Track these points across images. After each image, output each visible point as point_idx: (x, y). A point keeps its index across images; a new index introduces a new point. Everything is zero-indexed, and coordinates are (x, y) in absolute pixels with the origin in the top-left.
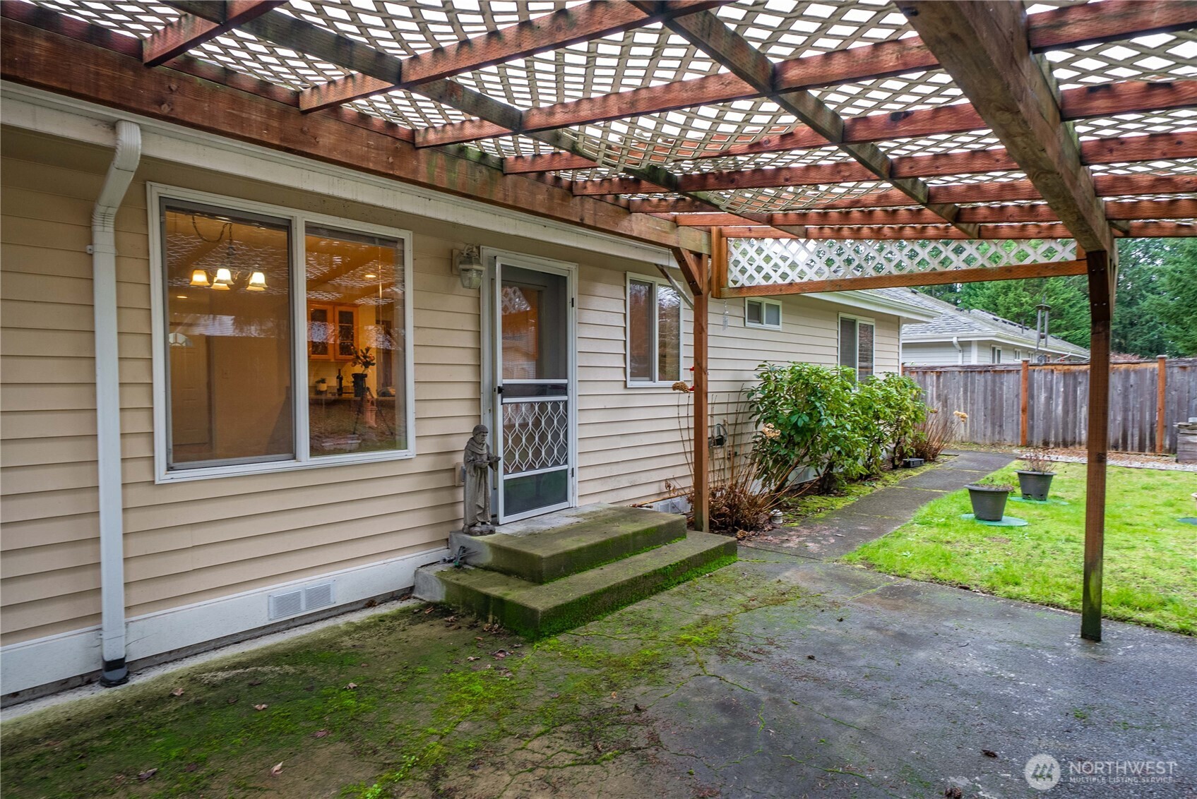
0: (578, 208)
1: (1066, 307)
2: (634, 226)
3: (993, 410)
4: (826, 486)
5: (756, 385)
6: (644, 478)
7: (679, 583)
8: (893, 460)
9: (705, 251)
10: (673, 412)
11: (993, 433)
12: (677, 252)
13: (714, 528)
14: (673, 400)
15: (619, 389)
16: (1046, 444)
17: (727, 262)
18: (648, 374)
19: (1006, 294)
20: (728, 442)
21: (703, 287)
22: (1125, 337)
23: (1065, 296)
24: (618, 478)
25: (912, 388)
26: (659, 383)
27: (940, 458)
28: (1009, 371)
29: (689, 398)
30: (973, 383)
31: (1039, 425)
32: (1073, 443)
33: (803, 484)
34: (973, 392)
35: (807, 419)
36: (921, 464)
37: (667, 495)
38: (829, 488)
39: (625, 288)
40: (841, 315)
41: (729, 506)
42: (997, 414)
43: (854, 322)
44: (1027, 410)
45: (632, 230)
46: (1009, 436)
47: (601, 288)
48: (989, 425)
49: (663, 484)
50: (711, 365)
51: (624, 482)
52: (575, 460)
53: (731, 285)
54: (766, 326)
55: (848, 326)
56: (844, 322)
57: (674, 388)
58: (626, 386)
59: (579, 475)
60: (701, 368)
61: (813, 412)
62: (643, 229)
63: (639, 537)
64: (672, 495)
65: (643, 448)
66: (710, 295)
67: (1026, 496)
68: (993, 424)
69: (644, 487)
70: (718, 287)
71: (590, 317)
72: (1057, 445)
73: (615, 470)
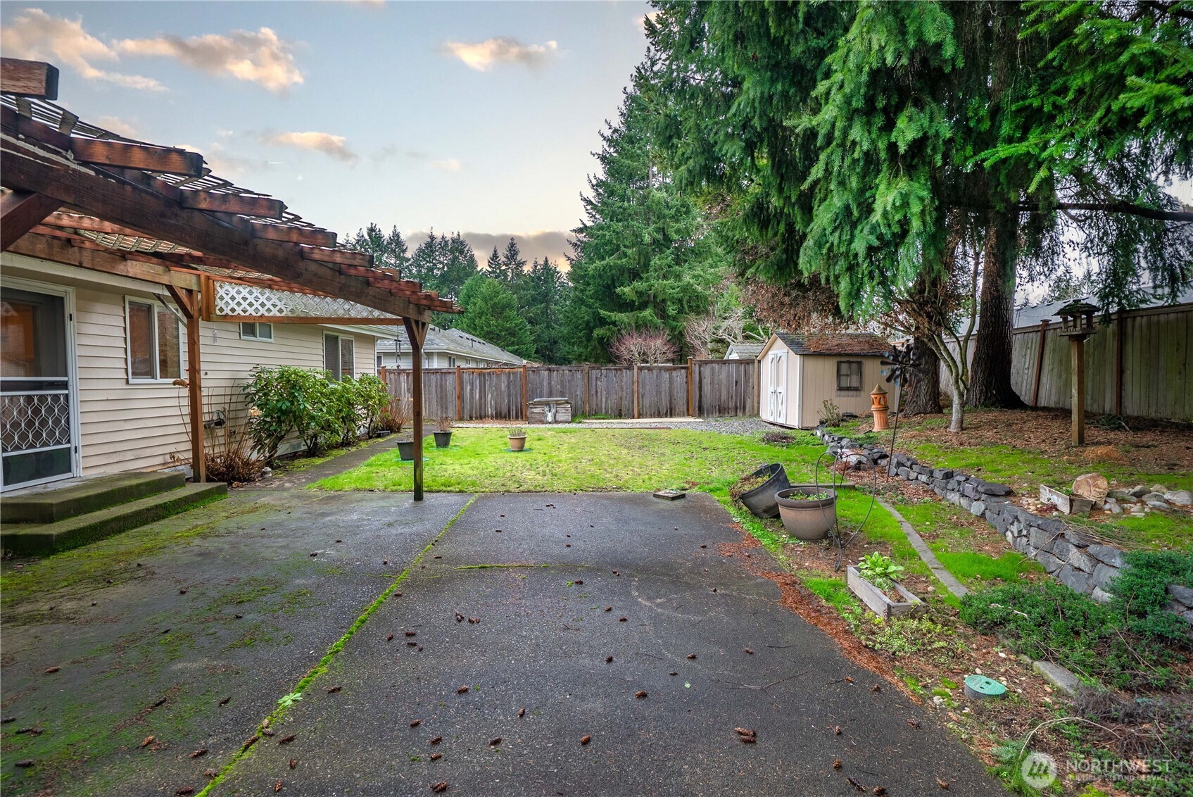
0: (78, 255)
1: (517, 329)
2: (129, 270)
3: (441, 398)
4: (313, 452)
5: (250, 382)
6: (148, 452)
7: (178, 513)
8: (368, 433)
9: (195, 288)
10: (175, 402)
11: (442, 413)
12: (170, 288)
13: (209, 480)
14: (174, 393)
15: (122, 385)
16: (471, 418)
17: (215, 298)
18: (151, 374)
19: (480, 318)
20: (229, 424)
21: (194, 311)
22: (551, 351)
23: (516, 322)
24: (124, 453)
25: (379, 383)
26: (160, 380)
27: (402, 430)
28: (450, 373)
29: (185, 392)
30: (429, 380)
31: (467, 407)
32: (485, 417)
33: (297, 452)
34: (429, 386)
35: (289, 404)
36: (388, 434)
37: (172, 465)
38: (314, 453)
39: (124, 308)
40: (325, 332)
41: (226, 467)
42: (444, 399)
43: (337, 338)
44: (460, 397)
45: (128, 272)
46: (450, 414)
47: (99, 307)
48: (439, 408)
49: (168, 456)
50: (203, 367)
51: (129, 456)
52: (77, 439)
53: (218, 312)
54: (259, 339)
55: (331, 341)
56: (327, 337)
57: (174, 383)
58: (127, 382)
59: (81, 452)
60: (195, 369)
61: (293, 399)
62: (138, 271)
63: (142, 487)
64: (177, 464)
65: (146, 430)
66: (200, 319)
67: (438, 445)
68: (442, 407)
69: (150, 459)
70: (208, 312)
71: (86, 329)
72: (476, 418)
73: (119, 447)
